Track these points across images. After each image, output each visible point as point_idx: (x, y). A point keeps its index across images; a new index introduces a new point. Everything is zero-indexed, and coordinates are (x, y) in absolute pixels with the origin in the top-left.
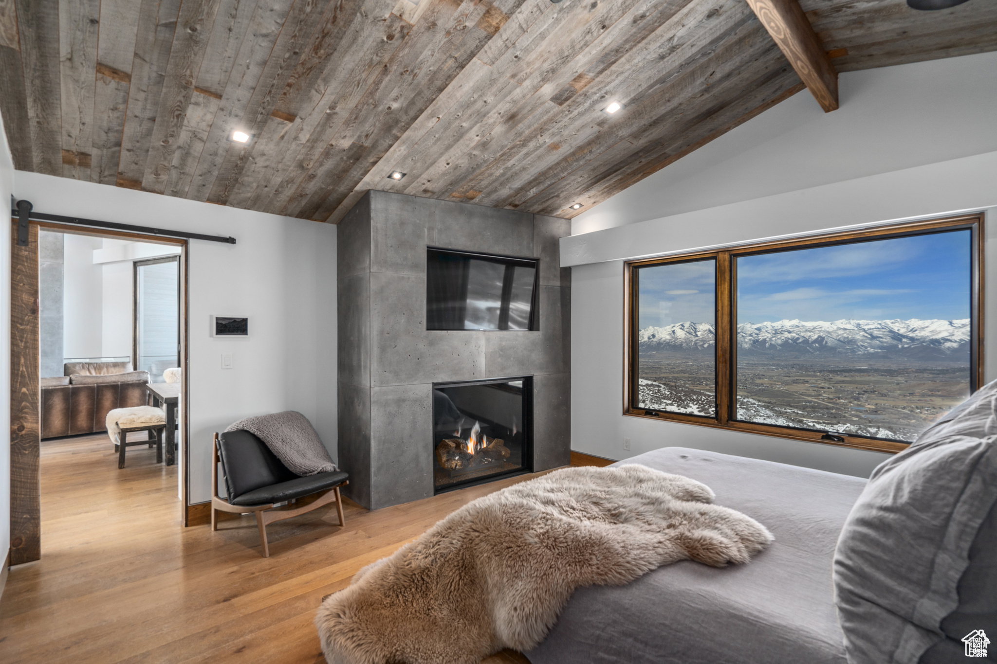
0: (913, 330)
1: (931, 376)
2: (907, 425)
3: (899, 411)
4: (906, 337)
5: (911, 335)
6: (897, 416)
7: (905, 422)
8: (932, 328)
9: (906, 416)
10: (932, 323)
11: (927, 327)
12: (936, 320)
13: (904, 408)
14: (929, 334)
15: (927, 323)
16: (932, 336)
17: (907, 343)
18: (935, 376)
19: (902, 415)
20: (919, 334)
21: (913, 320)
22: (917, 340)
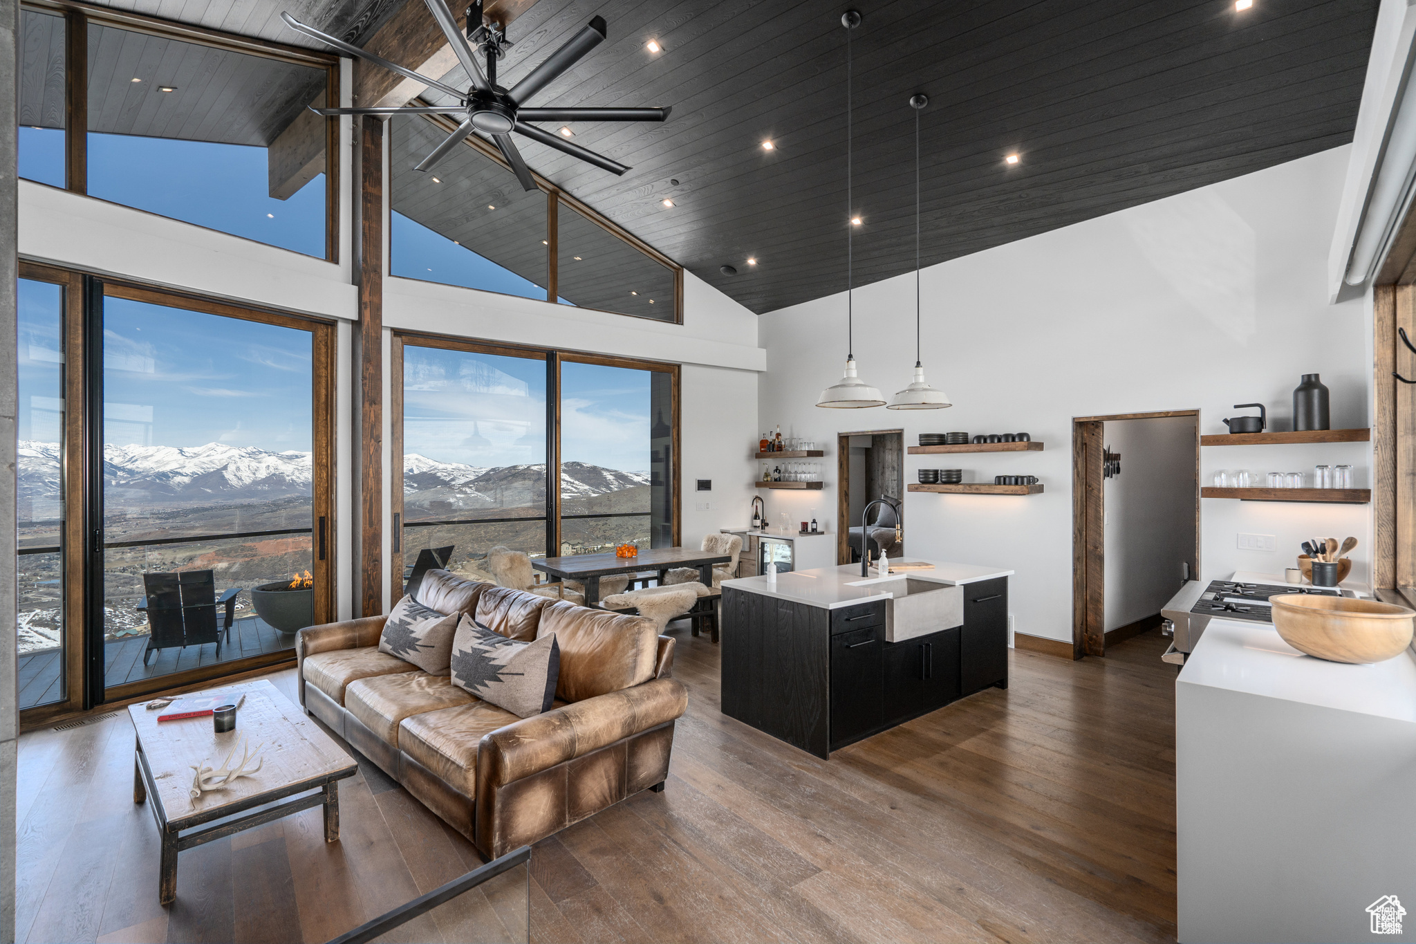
0: (132, 460)
1: (158, 521)
2: (129, 593)
3: (116, 576)
4: (123, 469)
5: (130, 466)
6: (115, 584)
7: (127, 589)
8: (158, 457)
9: (127, 580)
10: (158, 451)
11: (152, 455)
12: (163, 447)
13: (124, 570)
14: (154, 466)
15: (151, 450)
16: (157, 468)
17: (125, 479)
18: (163, 521)
19: (122, 581)
20: (141, 465)
21: (132, 445)
22: (137, 473)
